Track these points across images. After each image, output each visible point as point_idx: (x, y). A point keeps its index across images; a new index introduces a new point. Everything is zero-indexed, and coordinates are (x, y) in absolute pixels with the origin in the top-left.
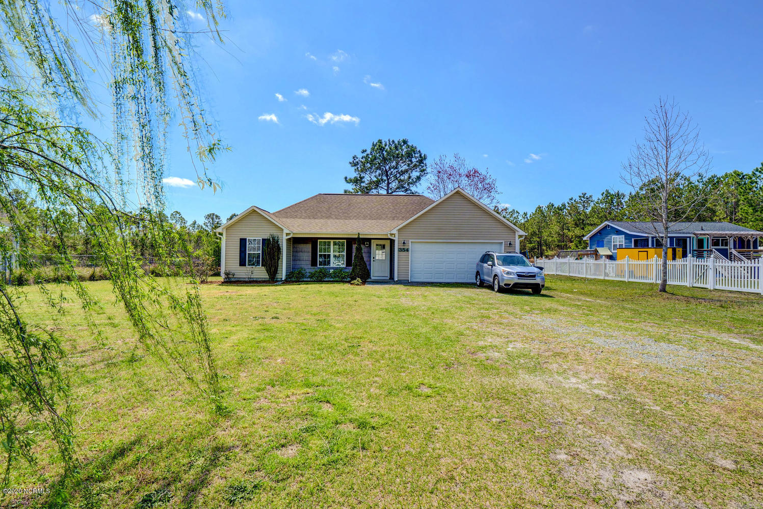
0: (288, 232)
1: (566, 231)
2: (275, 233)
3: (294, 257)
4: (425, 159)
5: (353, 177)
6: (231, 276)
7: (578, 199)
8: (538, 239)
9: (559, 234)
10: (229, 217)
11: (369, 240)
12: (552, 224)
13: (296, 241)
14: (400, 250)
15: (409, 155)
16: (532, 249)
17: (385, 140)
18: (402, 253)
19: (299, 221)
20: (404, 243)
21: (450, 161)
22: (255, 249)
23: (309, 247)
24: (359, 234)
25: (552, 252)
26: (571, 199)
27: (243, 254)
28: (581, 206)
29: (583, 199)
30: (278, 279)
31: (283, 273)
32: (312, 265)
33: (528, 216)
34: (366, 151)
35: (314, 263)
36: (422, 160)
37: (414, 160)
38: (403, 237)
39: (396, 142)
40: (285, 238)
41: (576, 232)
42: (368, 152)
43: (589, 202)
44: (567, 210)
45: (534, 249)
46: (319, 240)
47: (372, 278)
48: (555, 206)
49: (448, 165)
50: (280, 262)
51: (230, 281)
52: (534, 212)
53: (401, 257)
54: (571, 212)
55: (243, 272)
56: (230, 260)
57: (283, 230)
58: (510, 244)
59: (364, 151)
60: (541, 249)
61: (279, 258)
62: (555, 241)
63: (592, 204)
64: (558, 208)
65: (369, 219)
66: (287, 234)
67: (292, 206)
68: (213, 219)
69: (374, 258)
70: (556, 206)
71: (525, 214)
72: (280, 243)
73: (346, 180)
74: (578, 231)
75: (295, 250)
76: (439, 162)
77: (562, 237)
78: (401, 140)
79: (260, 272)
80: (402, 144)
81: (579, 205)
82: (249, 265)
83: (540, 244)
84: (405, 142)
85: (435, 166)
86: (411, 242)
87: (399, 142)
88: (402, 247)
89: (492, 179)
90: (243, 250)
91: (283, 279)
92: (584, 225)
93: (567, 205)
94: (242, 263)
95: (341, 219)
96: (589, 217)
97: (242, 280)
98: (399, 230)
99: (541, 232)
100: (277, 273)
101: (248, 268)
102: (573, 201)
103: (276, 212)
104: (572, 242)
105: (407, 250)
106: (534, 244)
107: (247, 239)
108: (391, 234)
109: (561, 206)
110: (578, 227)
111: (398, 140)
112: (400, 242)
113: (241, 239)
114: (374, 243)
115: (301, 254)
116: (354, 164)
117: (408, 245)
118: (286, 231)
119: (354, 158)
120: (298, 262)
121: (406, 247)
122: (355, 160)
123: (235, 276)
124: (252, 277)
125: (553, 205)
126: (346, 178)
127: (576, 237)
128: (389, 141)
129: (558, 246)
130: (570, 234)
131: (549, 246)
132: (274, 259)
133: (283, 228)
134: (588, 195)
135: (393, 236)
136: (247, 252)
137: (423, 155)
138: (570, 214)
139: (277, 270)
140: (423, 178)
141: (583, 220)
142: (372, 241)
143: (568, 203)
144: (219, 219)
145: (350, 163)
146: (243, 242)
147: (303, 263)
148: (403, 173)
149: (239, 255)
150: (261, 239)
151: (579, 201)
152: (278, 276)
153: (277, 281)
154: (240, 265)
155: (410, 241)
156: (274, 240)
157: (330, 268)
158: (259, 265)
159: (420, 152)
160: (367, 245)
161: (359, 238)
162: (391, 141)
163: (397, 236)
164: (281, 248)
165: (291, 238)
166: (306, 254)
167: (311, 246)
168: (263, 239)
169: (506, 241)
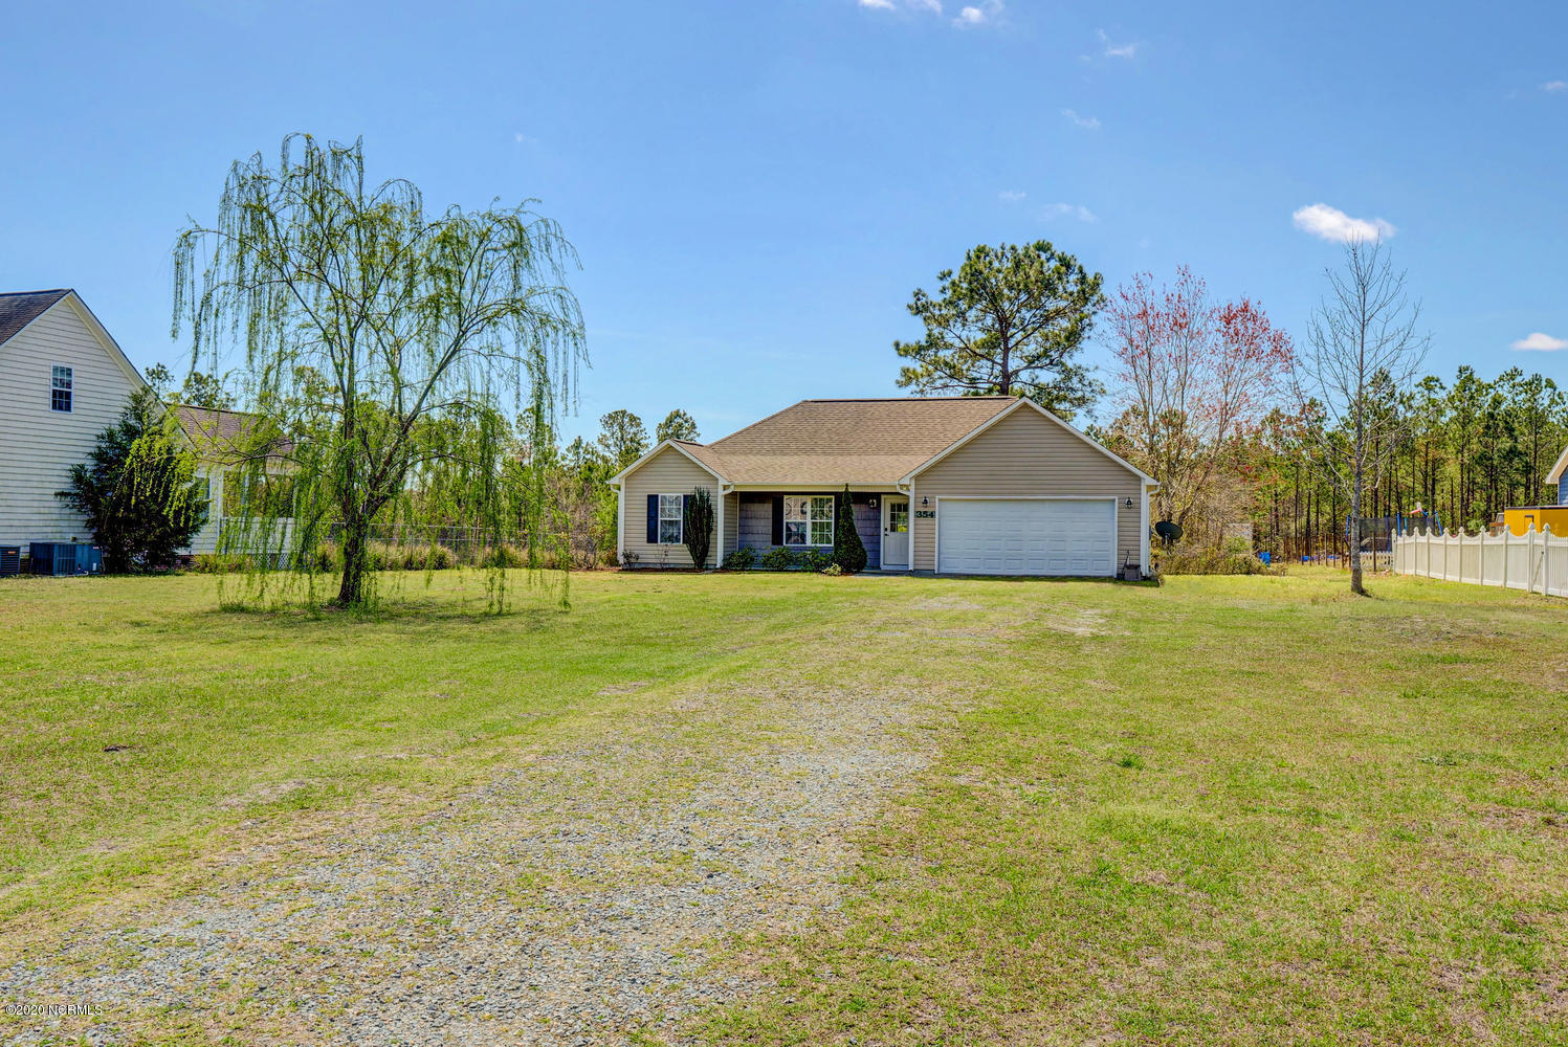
0: (726, 483)
2: (704, 485)
3: (741, 527)
4: (1096, 286)
5: (912, 342)
6: (633, 560)
10: (663, 422)
11: (878, 496)
13: (745, 499)
14: (919, 515)
17: (994, 245)
18: (923, 521)
19: (755, 460)
20: (926, 502)
22: (672, 513)
23: (767, 509)
24: (847, 485)
27: (653, 522)
30: (710, 567)
31: (718, 555)
32: (774, 543)
34: (950, 274)
35: (777, 540)
36: (1089, 287)
38: (925, 491)
39: (1021, 252)
40: (721, 493)
42: (955, 277)
46: (785, 497)
47: (883, 567)
50: (711, 536)
51: (632, 565)
53: (921, 527)
55: (651, 553)
56: (631, 535)
57: (717, 480)
58: (1129, 503)
59: (943, 277)
61: (710, 530)
65: (886, 454)
66: (725, 488)
67: (747, 429)
68: (622, 428)
69: (886, 530)
72: (713, 503)
73: (898, 350)
75: (744, 514)
78: (1033, 242)
79: (680, 553)
80: (1036, 253)
82: (662, 541)
84: (1042, 247)
86: (940, 500)
87: (1026, 249)
88: (922, 510)
90: (653, 514)
91: (718, 566)
94: (652, 538)
97: (651, 566)
98: (917, 478)
100: (707, 555)
101: (660, 546)
103: (717, 443)
105: (932, 515)
107: (660, 495)
108: (902, 485)
111: (1025, 245)
112: (919, 500)
113: (649, 496)
114: (887, 502)
115: (754, 522)
116: (920, 308)
117: (932, 504)
118: (722, 482)
119: (916, 295)
120: (750, 538)
121: (929, 510)
122: (918, 299)
123: (639, 560)
124: (666, 561)
126: (897, 345)
128: (1003, 248)
132: (702, 531)
133: (717, 476)
135: (905, 488)
136: (660, 519)
137: (1090, 278)
139: (707, 551)
142: (883, 497)
144: (638, 425)
145: (909, 309)
146: (653, 501)
147: (756, 537)
149: (646, 523)
150: (682, 495)
152: (709, 560)
153: (707, 569)
154: (648, 542)
155: (937, 497)
156: (701, 497)
157: (806, 549)
158: (678, 541)
159: (1081, 272)
160: (873, 503)
161: (847, 492)
162: (1008, 247)
163: (912, 488)
164: (714, 511)
165: (734, 494)
166: (763, 522)
167: (771, 505)
168: (685, 496)
169: (1122, 496)
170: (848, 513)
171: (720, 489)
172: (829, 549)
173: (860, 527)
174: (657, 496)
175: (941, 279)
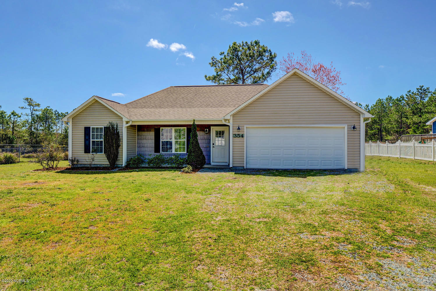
0: (127, 120)
1: (404, 119)
2: (115, 121)
3: (138, 144)
4: (275, 57)
5: (211, 76)
6: (75, 163)
7: (415, 91)
8: (379, 127)
9: (397, 122)
11: (209, 127)
12: (391, 113)
13: (140, 130)
14: (235, 136)
15: (261, 55)
16: (374, 135)
17: (239, 42)
18: (237, 139)
19: (145, 111)
20: (239, 129)
21: (297, 58)
22: (98, 137)
23: (151, 135)
24: (194, 120)
25: (391, 137)
26: (410, 92)
27: (87, 142)
28: (418, 97)
29: (420, 91)
30: (118, 166)
31: (123, 159)
33: (370, 107)
34: (224, 53)
35: (157, 150)
36: (272, 58)
37: (265, 59)
38: (239, 123)
39: (249, 43)
40: (125, 125)
41: (414, 119)
42: (226, 54)
43: (426, 93)
44: (406, 100)
45: (375, 135)
46: (161, 128)
47: (212, 164)
48: (393, 98)
49: (296, 61)
50: (120, 149)
52: (375, 104)
53: (237, 143)
54: (409, 102)
55: (86, 159)
56: (75, 149)
57: (122, 118)
58: (354, 128)
59: (222, 54)
60: (381, 135)
61: (118, 146)
62: (394, 128)
63: (429, 95)
64: (397, 100)
66: (127, 123)
69: (213, 144)
70: (395, 98)
71: (367, 106)
72: (120, 131)
73: (206, 78)
74: (416, 119)
75: (140, 137)
76: (287, 59)
77: (400, 124)
78: (254, 41)
79: (101, 159)
80: (255, 45)
81: (416, 96)
82: (92, 152)
83: (380, 130)
84: (257, 43)
85: (284, 62)
86: (246, 128)
87: (251, 43)
88: (237, 133)
89: (336, 72)
90: (87, 138)
91: (123, 165)
92: (422, 113)
93: (405, 96)
94: (87, 150)
95: (185, 107)
96: (427, 106)
97: (85, 166)
98: (234, 116)
99: (381, 120)
100: (117, 160)
101: (90, 155)
102: (411, 93)
104: (410, 128)
105: (242, 136)
106: (375, 131)
107: (91, 127)
108: (226, 120)
109: (399, 97)
110: (415, 115)
111: (251, 41)
112: (235, 128)
113: (85, 128)
114: (213, 130)
115: (145, 141)
116: (213, 64)
117: (243, 130)
118: (125, 120)
119: (213, 59)
120: (143, 149)
121: (241, 133)
122: (213, 61)
123: (79, 163)
124: (93, 163)
125: (391, 98)
126: (206, 76)
127: (414, 123)
129: (397, 132)
130: (409, 121)
131: (388, 133)
132: (114, 147)
133: (122, 116)
134: (425, 87)
135: (227, 121)
136: (91, 140)
137: (273, 54)
138: (408, 104)
139: (117, 157)
140: (273, 74)
141: (421, 109)
142: (212, 127)
143: (406, 95)
145: (210, 64)
146: (87, 130)
147: (146, 149)
148: (256, 71)
149: (83, 142)
151: (417, 92)
152: (118, 163)
154: (85, 153)
155: (245, 126)
156: (113, 128)
157: (172, 155)
158: (101, 152)
159: (270, 51)
160: (206, 131)
161: (194, 125)
162: (244, 42)
163: (231, 121)
164: (120, 136)
165: (132, 126)
166: (150, 141)
167: (153, 133)
168: (104, 127)
169: (349, 124)
170: (195, 136)
171: (124, 123)
172: (184, 155)
173: (202, 143)
174: (90, 127)
175: (221, 55)
